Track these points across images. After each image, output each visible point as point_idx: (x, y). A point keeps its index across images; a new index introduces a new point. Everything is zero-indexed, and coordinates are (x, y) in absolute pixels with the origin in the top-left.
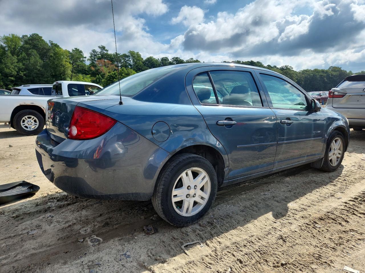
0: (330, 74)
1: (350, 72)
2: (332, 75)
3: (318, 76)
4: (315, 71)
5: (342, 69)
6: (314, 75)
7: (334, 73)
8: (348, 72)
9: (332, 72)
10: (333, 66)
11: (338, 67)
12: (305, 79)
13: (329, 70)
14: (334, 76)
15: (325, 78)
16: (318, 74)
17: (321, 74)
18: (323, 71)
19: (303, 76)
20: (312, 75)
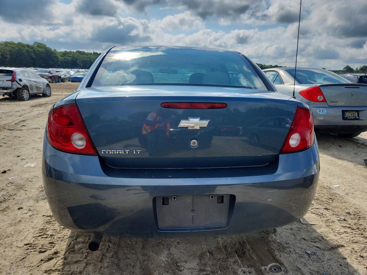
0: (36, 50)
1: (55, 50)
2: (39, 51)
3: (24, 51)
4: (20, 45)
5: (47, 46)
6: (19, 49)
7: (40, 50)
8: (53, 49)
9: (38, 48)
10: (38, 42)
11: (43, 44)
12: (10, 52)
13: (34, 45)
14: (41, 52)
15: (32, 54)
16: (24, 49)
17: (26, 49)
18: (28, 46)
19: (6, 49)
20: (17, 48)
